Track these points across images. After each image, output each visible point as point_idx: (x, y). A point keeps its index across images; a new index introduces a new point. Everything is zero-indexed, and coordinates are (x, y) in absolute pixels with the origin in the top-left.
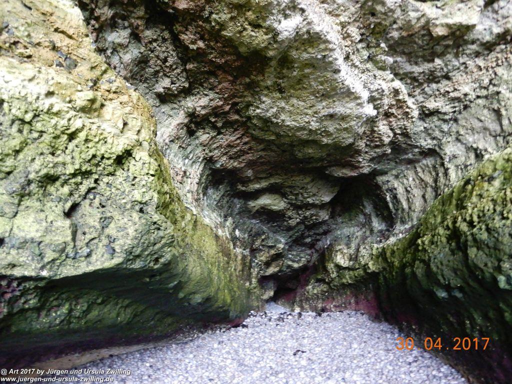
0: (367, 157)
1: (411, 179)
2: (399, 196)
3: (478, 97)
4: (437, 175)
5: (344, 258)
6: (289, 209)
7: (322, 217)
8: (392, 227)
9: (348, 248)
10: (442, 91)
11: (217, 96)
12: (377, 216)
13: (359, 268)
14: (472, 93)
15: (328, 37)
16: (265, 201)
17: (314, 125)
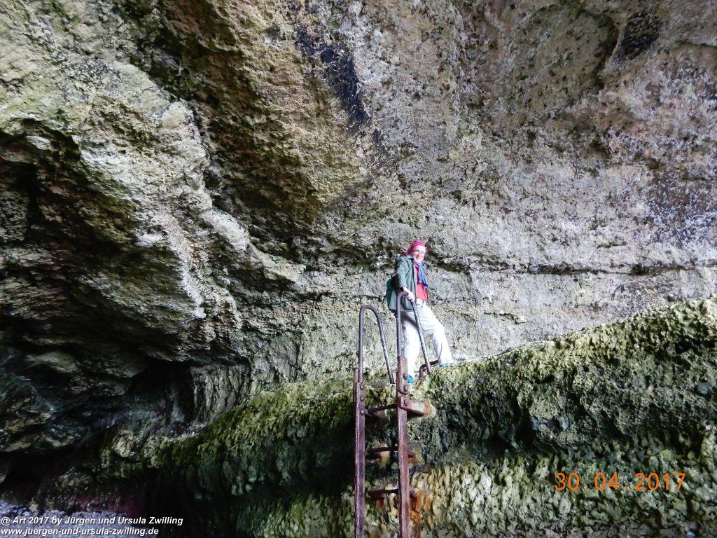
0: (187, 348)
1: (221, 379)
2: (206, 392)
3: (288, 330)
4: (243, 382)
5: (126, 447)
6: (79, 374)
7: (116, 391)
8: (189, 422)
9: (135, 435)
10: (264, 316)
11: (50, 256)
12: (180, 405)
13: (139, 461)
14: (285, 325)
15: (180, 257)
16: (51, 358)
17: (143, 309)
